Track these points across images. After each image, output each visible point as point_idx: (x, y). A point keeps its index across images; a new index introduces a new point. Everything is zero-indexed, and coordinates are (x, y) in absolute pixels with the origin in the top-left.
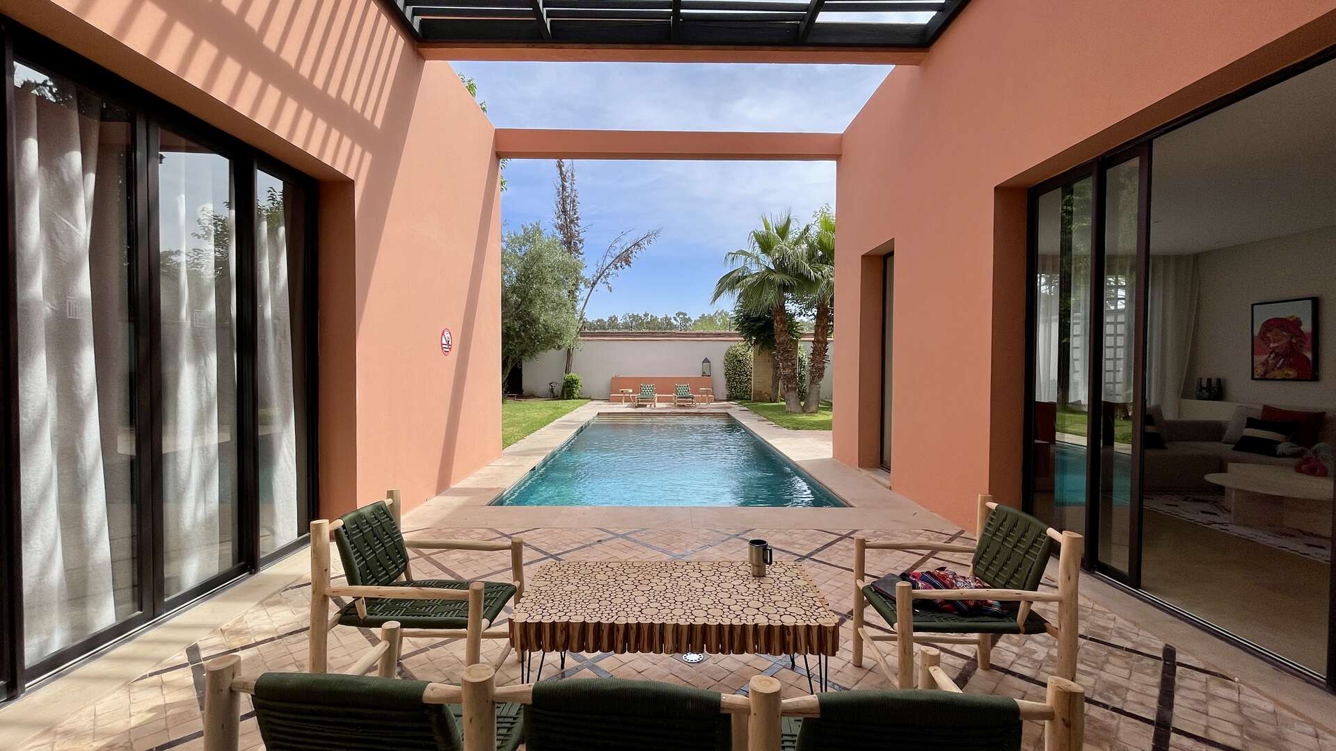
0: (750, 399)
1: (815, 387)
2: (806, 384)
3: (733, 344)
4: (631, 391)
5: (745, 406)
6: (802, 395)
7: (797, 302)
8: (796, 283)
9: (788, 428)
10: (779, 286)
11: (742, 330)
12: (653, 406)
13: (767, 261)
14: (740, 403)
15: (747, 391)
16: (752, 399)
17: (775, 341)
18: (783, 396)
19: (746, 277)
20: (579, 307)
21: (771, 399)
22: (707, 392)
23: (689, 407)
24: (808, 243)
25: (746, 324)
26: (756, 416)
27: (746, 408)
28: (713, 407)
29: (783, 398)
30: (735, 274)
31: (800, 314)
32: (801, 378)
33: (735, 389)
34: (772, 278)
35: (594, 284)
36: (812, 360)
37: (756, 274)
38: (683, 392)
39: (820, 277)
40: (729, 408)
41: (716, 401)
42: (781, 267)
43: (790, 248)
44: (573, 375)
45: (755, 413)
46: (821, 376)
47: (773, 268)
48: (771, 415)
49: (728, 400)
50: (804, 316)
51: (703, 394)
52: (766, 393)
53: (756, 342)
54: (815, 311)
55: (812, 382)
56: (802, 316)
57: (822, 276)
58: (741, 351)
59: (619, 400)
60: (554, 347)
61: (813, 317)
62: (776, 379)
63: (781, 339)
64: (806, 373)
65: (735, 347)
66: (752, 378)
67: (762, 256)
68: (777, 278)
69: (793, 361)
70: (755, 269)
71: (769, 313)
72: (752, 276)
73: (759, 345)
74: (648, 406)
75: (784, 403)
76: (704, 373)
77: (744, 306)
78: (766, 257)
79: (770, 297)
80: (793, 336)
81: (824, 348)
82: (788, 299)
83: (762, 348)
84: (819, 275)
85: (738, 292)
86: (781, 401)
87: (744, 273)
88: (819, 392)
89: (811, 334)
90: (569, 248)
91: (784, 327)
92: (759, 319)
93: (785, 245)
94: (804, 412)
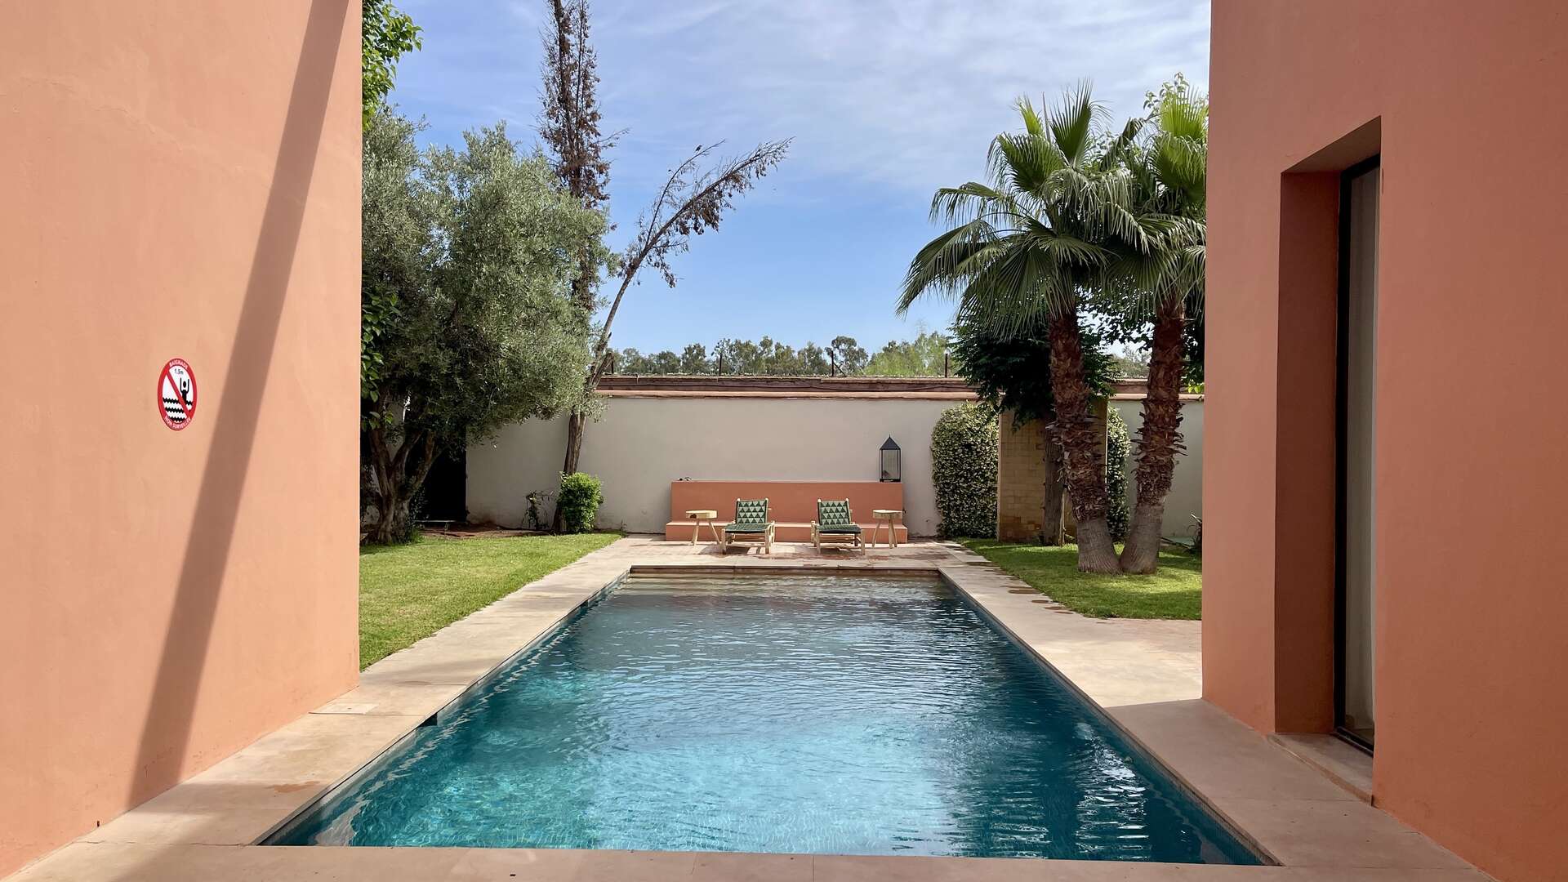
0: (993, 536)
1: (1149, 511)
2: (1128, 500)
3: (953, 407)
4: (713, 514)
5: (980, 553)
6: (1117, 529)
7: (1103, 310)
8: (1103, 258)
9: (1084, 611)
10: (1064, 267)
11: (973, 373)
12: (763, 550)
13: (1033, 207)
14: (968, 546)
15: (986, 516)
16: (997, 535)
17: (1053, 400)
18: (1071, 530)
19: (984, 245)
20: (597, 318)
21: (1042, 538)
22: (890, 520)
23: (849, 554)
24: (1131, 165)
25: (983, 360)
26: (1005, 580)
27: (981, 559)
28: (904, 554)
29: (1073, 535)
30: (957, 239)
31: (1112, 337)
32: (1114, 486)
33: (958, 510)
34: (1044, 246)
35: (634, 267)
36: (1142, 446)
37: (1005, 240)
38: (834, 519)
39: (1162, 245)
40: (943, 557)
41: (912, 538)
42: (1067, 221)
43: (1088, 177)
44: (582, 477)
45: (1004, 571)
46: (1164, 484)
47: (1049, 225)
48: (1044, 576)
49: (940, 538)
50: (1122, 341)
51: (881, 521)
52: (1030, 523)
53: (1007, 402)
54: (1148, 328)
55: (1143, 499)
56: (1117, 342)
57: (1168, 242)
58: (972, 422)
59: (685, 536)
60: (535, 411)
61: (1143, 343)
62: (1054, 491)
63: (1068, 394)
64: (1127, 476)
65: (958, 414)
66: (998, 486)
67: (1021, 197)
68: (1059, 247)
69: (1095, 448)
70: (1004, 227)
71: (1039, 333)
72: (997, 243)
73: (1013, 411)
74: (752, 551)
75: (1074, 547)
76: (884, 473)
77: (980, 315)
78: (1031, 201)
79: (1040, 293)
80: (1096, 387)
81: (1172, 417)
82: (1083, 301)
83: (1020, 416)
84: (1159, 240)
85: (962, 285)
86: (1068, 541)
87: (977, 236)
88: (1159, 522)
89: (1136, 384)
90: (575, 184)
91: (1073, 366)
92: (1015, 347)
93: (1076, 170)
94: (1124, 570)
